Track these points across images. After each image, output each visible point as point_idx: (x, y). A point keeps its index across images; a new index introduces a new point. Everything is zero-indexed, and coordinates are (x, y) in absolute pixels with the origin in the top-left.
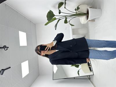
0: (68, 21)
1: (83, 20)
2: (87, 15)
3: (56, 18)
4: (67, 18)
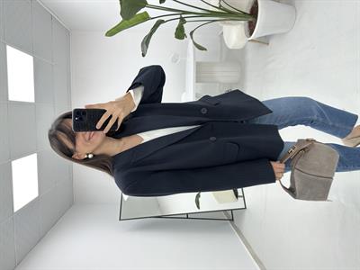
2: (251, 19)
3: (151, 16)
4: (187, 19)
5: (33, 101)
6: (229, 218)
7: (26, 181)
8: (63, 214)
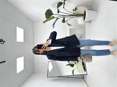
1: (80, 20)
2: (84, 16)
3: (55, 17)
4: (65, 17)
5: (23, 42)
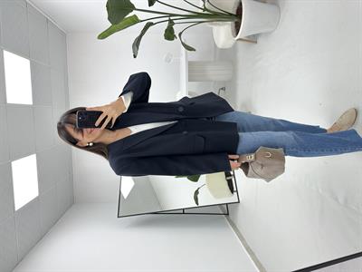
0: (177, 34)
2: (236, 20)
4: (175, 21)
5: (31, 103)
6: (224, 213)
7: (25, 181)
8: (62, 215)
